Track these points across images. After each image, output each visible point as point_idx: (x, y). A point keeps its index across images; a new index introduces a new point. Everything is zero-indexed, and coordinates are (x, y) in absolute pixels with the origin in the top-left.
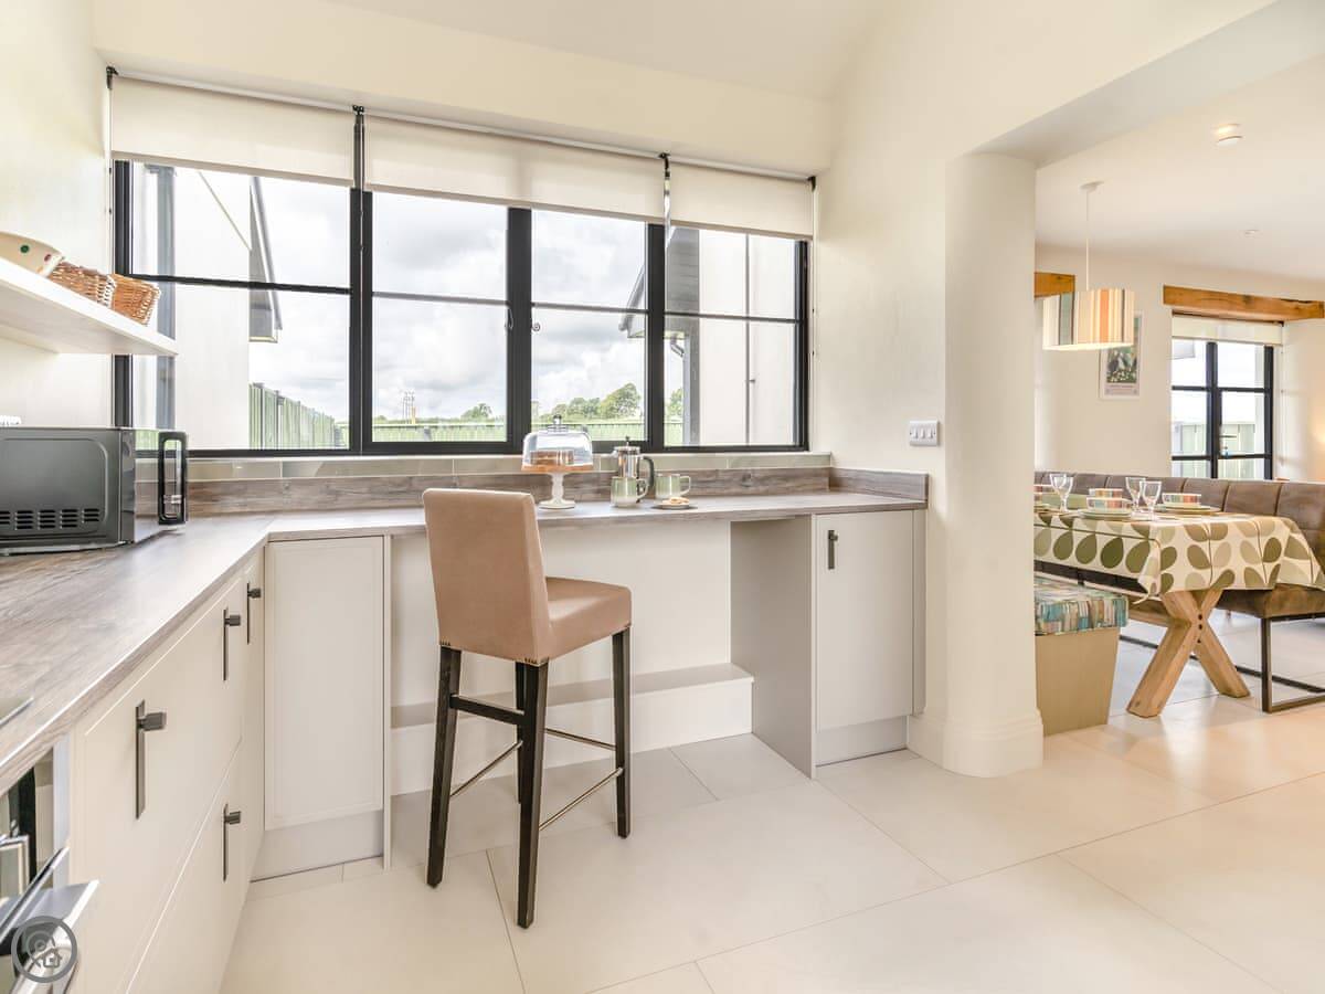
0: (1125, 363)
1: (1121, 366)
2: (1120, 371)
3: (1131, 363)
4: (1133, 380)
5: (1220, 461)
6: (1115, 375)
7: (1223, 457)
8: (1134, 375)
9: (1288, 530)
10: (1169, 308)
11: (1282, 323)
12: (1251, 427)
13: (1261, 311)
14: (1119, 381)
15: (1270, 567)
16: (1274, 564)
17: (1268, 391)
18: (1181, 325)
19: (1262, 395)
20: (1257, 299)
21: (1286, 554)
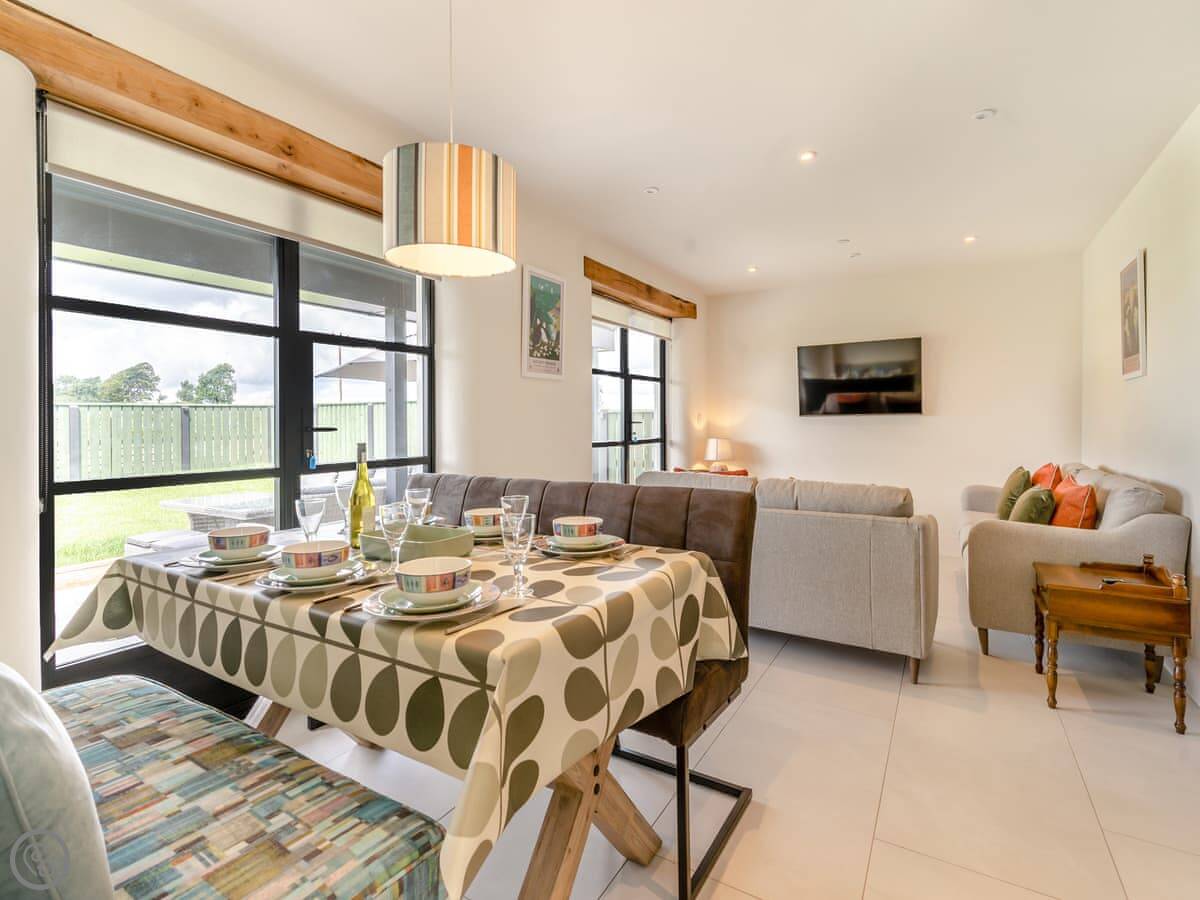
0: (548, 336)
1: (544, 338)
2: (543, 344)
3: (554, 336)
4: (555, 356)
5: (631, 446)
6: (538, 349)
7: (633, 443)
8: (556, 350)
9: (704, 573)
10: (588, 283)
11: (671, 319)
12: (651, 414)
13: (658, 303)
14: (542, 356)
15: (687, 649)
16: (691, 645)
17: (662, 380)
18: (600, 306)
19: (658, 384)
20: (657, 291)
21: (704, 615)
